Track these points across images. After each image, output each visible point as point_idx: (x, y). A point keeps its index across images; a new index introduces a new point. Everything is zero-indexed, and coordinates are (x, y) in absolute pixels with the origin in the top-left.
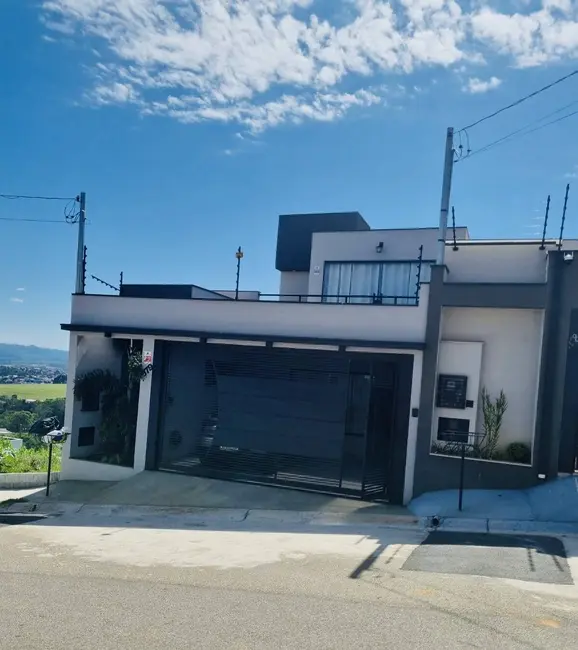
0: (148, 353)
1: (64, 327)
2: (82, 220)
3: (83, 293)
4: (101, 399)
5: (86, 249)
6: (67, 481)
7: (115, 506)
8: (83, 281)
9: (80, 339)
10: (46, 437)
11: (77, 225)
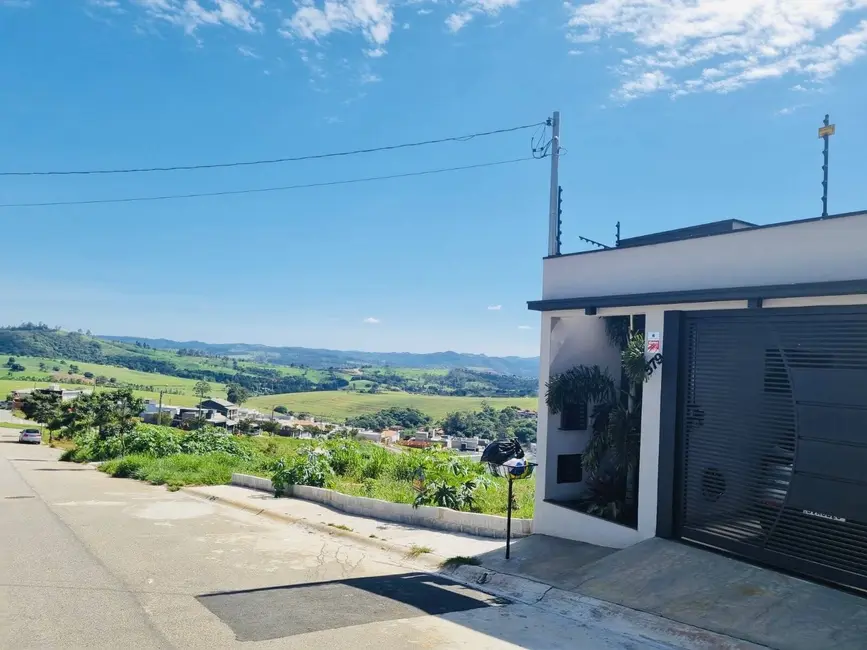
0: (655, 335)
1: (533, 305)
2: (556, 151)
3: (558, 255)
4: (590, 412)
5: (560, 190)
6: (543, 537)
7: (596, 603)
8: (558, 238)
9: (555, 320)
10: (501, 467)
11: (549, 159)
